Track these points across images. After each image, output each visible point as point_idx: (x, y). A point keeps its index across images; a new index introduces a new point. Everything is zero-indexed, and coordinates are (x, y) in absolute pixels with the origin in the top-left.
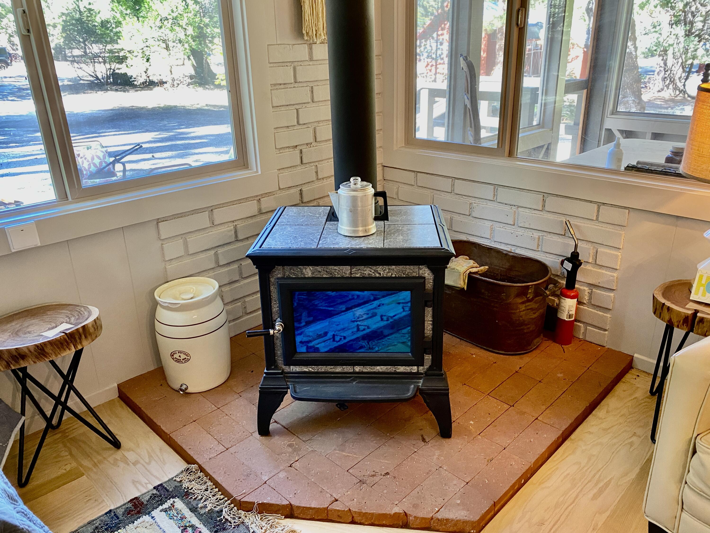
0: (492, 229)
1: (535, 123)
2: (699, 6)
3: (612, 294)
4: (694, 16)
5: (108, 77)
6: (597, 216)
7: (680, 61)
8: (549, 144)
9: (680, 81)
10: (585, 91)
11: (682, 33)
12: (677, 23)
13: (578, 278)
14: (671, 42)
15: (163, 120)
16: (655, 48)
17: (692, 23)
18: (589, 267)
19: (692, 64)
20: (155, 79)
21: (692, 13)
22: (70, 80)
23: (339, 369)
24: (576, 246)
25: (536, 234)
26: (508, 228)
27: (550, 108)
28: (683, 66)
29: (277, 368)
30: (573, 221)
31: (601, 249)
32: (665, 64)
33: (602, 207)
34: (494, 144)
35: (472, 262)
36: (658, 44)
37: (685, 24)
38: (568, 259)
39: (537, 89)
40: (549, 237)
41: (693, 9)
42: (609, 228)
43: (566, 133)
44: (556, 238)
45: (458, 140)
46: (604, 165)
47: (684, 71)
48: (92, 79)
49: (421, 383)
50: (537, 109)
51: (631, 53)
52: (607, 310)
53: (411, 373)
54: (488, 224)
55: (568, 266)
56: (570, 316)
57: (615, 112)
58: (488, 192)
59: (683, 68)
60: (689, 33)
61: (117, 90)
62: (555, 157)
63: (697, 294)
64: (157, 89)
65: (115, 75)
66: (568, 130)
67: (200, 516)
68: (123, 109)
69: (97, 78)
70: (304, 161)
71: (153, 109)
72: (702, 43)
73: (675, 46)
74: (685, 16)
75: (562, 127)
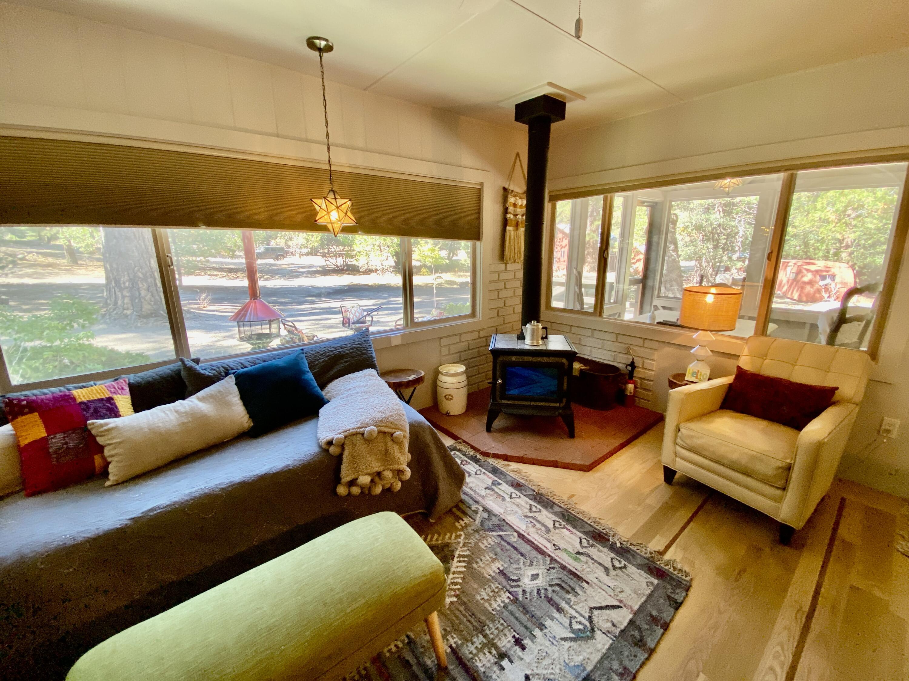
0: (591, 351)
1: (612, 301)
2: (722, 230)
3: (652, 383)
4: (719, 236)
5: (344, 266)
6: (643, 345)
7: (711, 264)
8: (620, 313)
9: (711, 277)
10: (641, 284)
11: (711, 246)
12: (708, 240)
13: (635, 375)
14: (704, 252)
15: (379, 292)
16: (693, 255)
17: (718, 240)
18: (640, 369)
19: (719, 266)
20: (374, 268)
21: (718, 234)
22: (321, 267)
23: (524, 403)
24: (633, 359)
25: (613, 354)
26: (600, 350)
27: (620, 293)
28: (713, 267)
29: (496, 401)
30: (631, 347)
31: (646, 361)
32: (701, 265)
33: (646, 341)
34: (592, 310)
35: (582, 365)
36: (695, 253)
37: (713, 241)
38: (629, 365)
39: (613, 283)
40: (620, 355)
41: (719, 231)
42: (649, 351)
43: (630, 307)
44: (623, 355)
45: (571, 307)
46: (648, 322)
47: (714, 271)
48: (334, 267)
49: (561, 411)
50: (613, 293)
51: (675, 259)
52: (650, 391)
53: (556, 407)
54: (589, 348)
55: (629, 368)
56: (631, 393)
57: (659, 296)
58: (589, 333)
59: (713, 269)
60: (716, 247)
61: (349, 274)
62: (623, 317)
63: (688, 377)
64: (373, 274)
65: (347, 265)
66: (632, 305)
67: (468, 457)
68: (354, 285)
69: (337, 266)
70: (500, 315)
71: (372, 286)
72: (726, 253)
73: (707, 254)
74: (713, 236)
75: (628, 304)
